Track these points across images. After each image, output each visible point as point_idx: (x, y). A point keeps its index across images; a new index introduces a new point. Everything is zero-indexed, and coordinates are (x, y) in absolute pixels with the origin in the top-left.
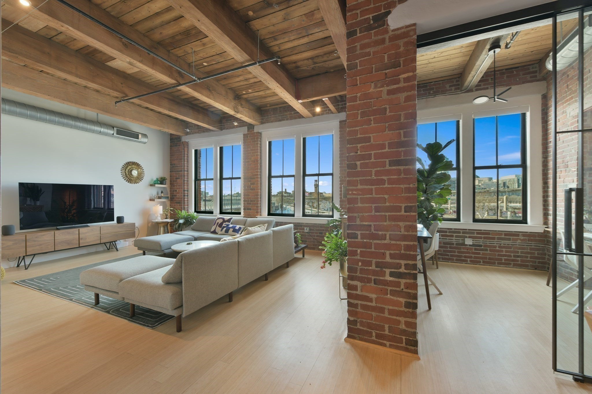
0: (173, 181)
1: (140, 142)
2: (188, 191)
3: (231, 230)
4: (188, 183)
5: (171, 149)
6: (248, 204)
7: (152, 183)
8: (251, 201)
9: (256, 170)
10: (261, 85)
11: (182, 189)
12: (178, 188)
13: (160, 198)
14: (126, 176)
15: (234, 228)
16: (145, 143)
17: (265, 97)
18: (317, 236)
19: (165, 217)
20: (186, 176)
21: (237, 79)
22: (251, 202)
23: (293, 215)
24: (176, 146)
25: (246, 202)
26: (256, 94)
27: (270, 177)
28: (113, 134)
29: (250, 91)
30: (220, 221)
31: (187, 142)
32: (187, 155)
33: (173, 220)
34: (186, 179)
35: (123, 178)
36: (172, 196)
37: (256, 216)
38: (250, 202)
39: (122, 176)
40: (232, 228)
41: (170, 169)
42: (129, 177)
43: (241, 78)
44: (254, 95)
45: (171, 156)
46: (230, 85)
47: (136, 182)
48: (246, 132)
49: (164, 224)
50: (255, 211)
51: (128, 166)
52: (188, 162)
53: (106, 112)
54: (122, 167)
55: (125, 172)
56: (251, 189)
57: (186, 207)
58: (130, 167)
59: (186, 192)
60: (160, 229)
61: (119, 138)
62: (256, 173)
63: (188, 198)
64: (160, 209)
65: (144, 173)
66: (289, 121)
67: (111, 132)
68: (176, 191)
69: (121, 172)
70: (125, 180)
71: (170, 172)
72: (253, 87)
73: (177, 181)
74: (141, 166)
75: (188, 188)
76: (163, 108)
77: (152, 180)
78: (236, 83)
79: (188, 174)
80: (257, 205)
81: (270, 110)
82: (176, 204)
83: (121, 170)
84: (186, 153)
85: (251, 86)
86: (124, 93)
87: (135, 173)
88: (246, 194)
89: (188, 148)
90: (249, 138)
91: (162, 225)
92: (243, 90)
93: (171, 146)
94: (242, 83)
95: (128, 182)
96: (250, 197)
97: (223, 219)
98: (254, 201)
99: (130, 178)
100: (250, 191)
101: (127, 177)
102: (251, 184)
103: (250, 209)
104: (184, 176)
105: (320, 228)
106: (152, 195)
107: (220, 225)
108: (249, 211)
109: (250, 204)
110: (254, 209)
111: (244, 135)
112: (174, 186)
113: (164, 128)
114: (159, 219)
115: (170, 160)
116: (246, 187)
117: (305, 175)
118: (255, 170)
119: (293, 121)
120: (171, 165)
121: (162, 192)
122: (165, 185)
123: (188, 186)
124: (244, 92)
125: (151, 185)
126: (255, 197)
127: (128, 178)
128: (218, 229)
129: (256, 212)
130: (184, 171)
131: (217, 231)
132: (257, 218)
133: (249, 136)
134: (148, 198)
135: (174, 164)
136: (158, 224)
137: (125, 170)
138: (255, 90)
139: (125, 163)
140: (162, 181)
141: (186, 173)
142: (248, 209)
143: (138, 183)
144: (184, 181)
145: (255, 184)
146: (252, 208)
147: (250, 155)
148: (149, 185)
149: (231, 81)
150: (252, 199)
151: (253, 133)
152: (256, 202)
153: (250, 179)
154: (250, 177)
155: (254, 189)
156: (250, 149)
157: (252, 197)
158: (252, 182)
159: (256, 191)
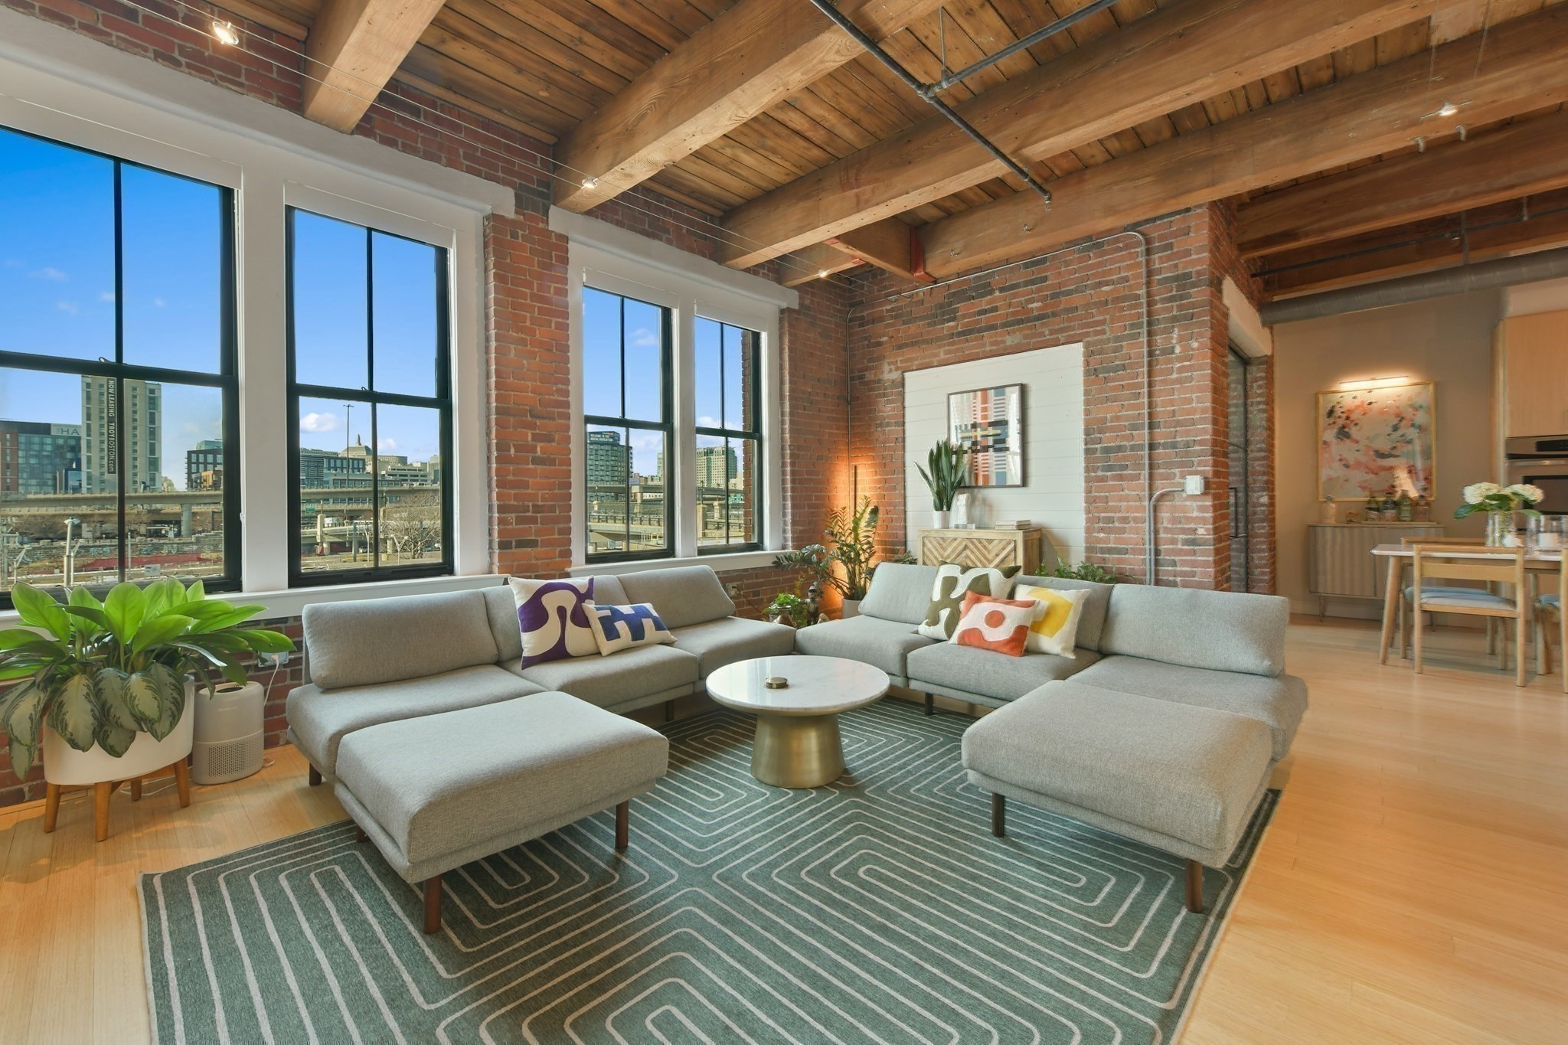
6: (520, 520)
8: (537, 509)
9: (560, 386)
22: (539, 515)
25: (513, 515)
38: (530, 514)
48: (508, 212)
56: (535, 461)
62: (556, 397)
80: (561, 526)
88: (511, 477)
90: (520, 240)
96: (530, 491)
98: (552, 509)
100: (531, 466)
102: (538, 438)
103: (533, 544)
108: (530, 549)
109: (534, 521)
110: (546, 544)
111: (491, 217)
116: (512, 451)
118: (556, 384)
126: (556, 491)
129: (561, 552)
131: (571, 645)
133: (516, 231)
142: (521, 544)
145: (554, 441)
146: (539, 539)
147: (528, 315)
150: (540, 503)
151: (543, 229)
152: (557, 512)
153: (529, 418)
154: (528, 408)
155: (552, 462)
156: (528, 291)
157: (540, 492)
158: (537, 431)
159: (557, 467)
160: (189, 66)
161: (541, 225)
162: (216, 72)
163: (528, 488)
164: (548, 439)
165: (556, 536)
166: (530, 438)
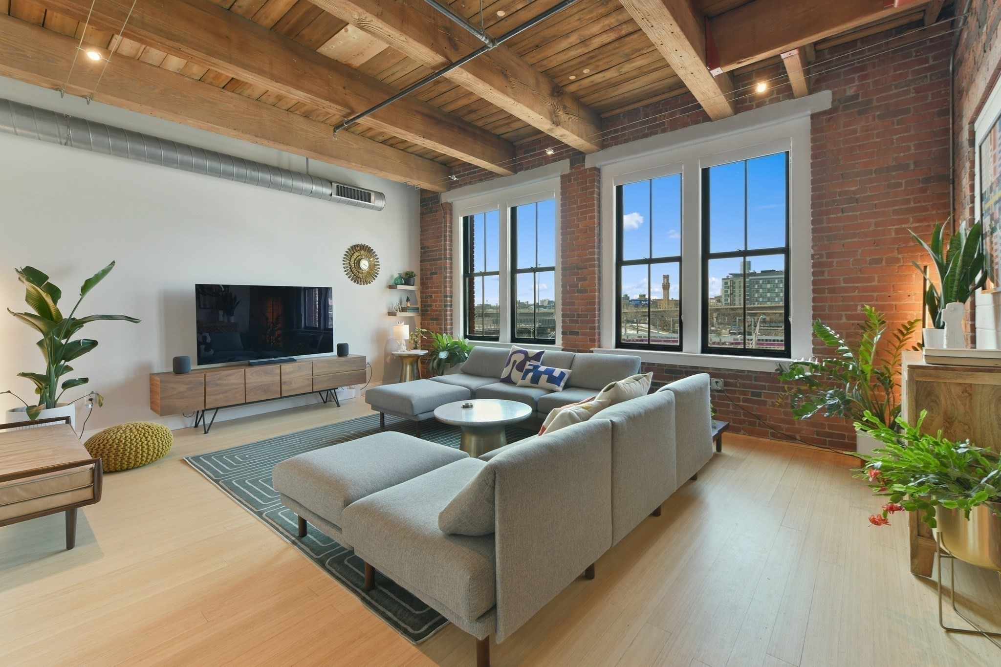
0: (427, 279)
1: (373, 208)
2: (451, 297)
3: (544, 377)
4: (451, 282)
5: (422, 219)
6: (571, 321)
7: (392, 283)
8: (579, 316)
9: (590, 250)
10: (614, 52)
11: (441, 292)
12: (434, 292)
13: (404, 310)
14: (351, 271)
15: (549, 373)
16: (380, 209)
17: (616, 84)
18: (745, 401)
19: (414, 346)
20: (448, 268)
21: (564, 44)
22: (579, 319)
23: (679, 348)
24: (431, 212)
25: (568, 319)
26: (598, 78)
27: (620, 262)
28: (331, 195)
29: (586, 71)
30: (519, 358)
31: (450, 204)
32: (451, 227)
33: (427, 352)
34: (448, 275)
35: (346, 274)
36: (425, 306)
37: (591, 349)
38: (575, 318)
39: (345, 271)
40: (545, 372)
41: (421, 257)
42: (356, 272)
43: (574, 39)
44: (592, 82)
45: (421, 232)
46: (545, 63)
47: (366, 281)
48: (567, 171)
49: (411, 359)
50: (589, 338)
51: (354, 252)
52: (451, 241)
53: (321, 154)
54: (345, 255)
55: (349, 263)
56: (579, 291)
57: (448, 327)
58: (357, 254)
59: (448, 299)
60: (405, 368)
61: (339, 201)
63: (451, 310)
64: (405, 331)
65: (379, 265)
66: (669, 134)
67: (327, 191)
68: (431, 297)
69: (344, 264)
70: (349, 277)
71: (421, 261)
72: (597, 59)
73: (432, 278)
74: (375, 252)
75: (451, 292)
76: (413, 133)
77: (392, 277)
78: (559, 55)
79: (451, 264)
80: (591, 325)
81: (622, 115)
82: (430, 322)
83: (344, 261)
84: (448, 224)
85: (591, 58)
86: (349, 107)
87: (364, 265)
88: (568, 300)
89: (451, 215)
90: (572, 182)
91: (408, 361)
92: (570, 73)
93: (422, 214)
94: (573, 53)
95: (355, 282)
96: (576, 307)
97: (526, 353)
98: (586, 316)
99: (357, 274)
100: (576, 294)
101: (353, 273)
102: (579, 280)
103: (577, 334)
104: (445, 268)
105: (753, 382)
106: (391, 305)
107: (520, 367)
108: (575, 336)
109: (577, 322)
110: (584, 334)
111: (563, 177)
112: (427, 288)
113: (411, 178)
114: (404, 350)
115: (421, 240)
116: (568, 287)
117: (707, 255)
118: (588, 249)
119: (679, 132)
120: (422, 248)
121: (408, 300)
122: (413, 285)
123: (451, 287)
124: (572, 78)
125: (390, 287)
126: (588, 307)
127: (354, 275)
128: (516, 375)
130: (445, 259)
131: (513, 378)
132: (592, 352)
133: (572, 178)
134: (386, 311)
135: (428, 247)
136: (402, 358)
137: (350, 261)
138: (598, 66)
139: (350, 248)
140: (407, 279)
141: (448, 263)
142: (572, 333)
143: (370, 283)
144: (445, 277)
145: (587, 280)
146: (580, 331)
147: (575, 218)
148: (387, 287)
149: (549, 52)
150: (580, 313)
151: (582, 170)
152: (589, 318)
153: (576, 270)
154: (575, 265)
155: (586, 291)
156: (575, 206)
157: (580, 307)
158: (579, 276)
159: (589, 294)
160: (485, 179)
161: (582, 168)
162: (489, 176)
163: (575, 305)
164: (584, 279)
165: (588, 331)
166: (575, 280)
